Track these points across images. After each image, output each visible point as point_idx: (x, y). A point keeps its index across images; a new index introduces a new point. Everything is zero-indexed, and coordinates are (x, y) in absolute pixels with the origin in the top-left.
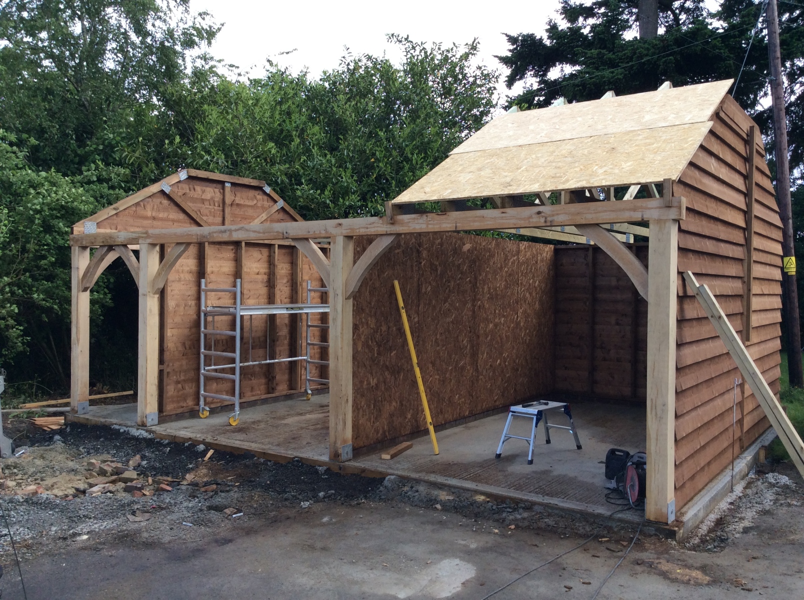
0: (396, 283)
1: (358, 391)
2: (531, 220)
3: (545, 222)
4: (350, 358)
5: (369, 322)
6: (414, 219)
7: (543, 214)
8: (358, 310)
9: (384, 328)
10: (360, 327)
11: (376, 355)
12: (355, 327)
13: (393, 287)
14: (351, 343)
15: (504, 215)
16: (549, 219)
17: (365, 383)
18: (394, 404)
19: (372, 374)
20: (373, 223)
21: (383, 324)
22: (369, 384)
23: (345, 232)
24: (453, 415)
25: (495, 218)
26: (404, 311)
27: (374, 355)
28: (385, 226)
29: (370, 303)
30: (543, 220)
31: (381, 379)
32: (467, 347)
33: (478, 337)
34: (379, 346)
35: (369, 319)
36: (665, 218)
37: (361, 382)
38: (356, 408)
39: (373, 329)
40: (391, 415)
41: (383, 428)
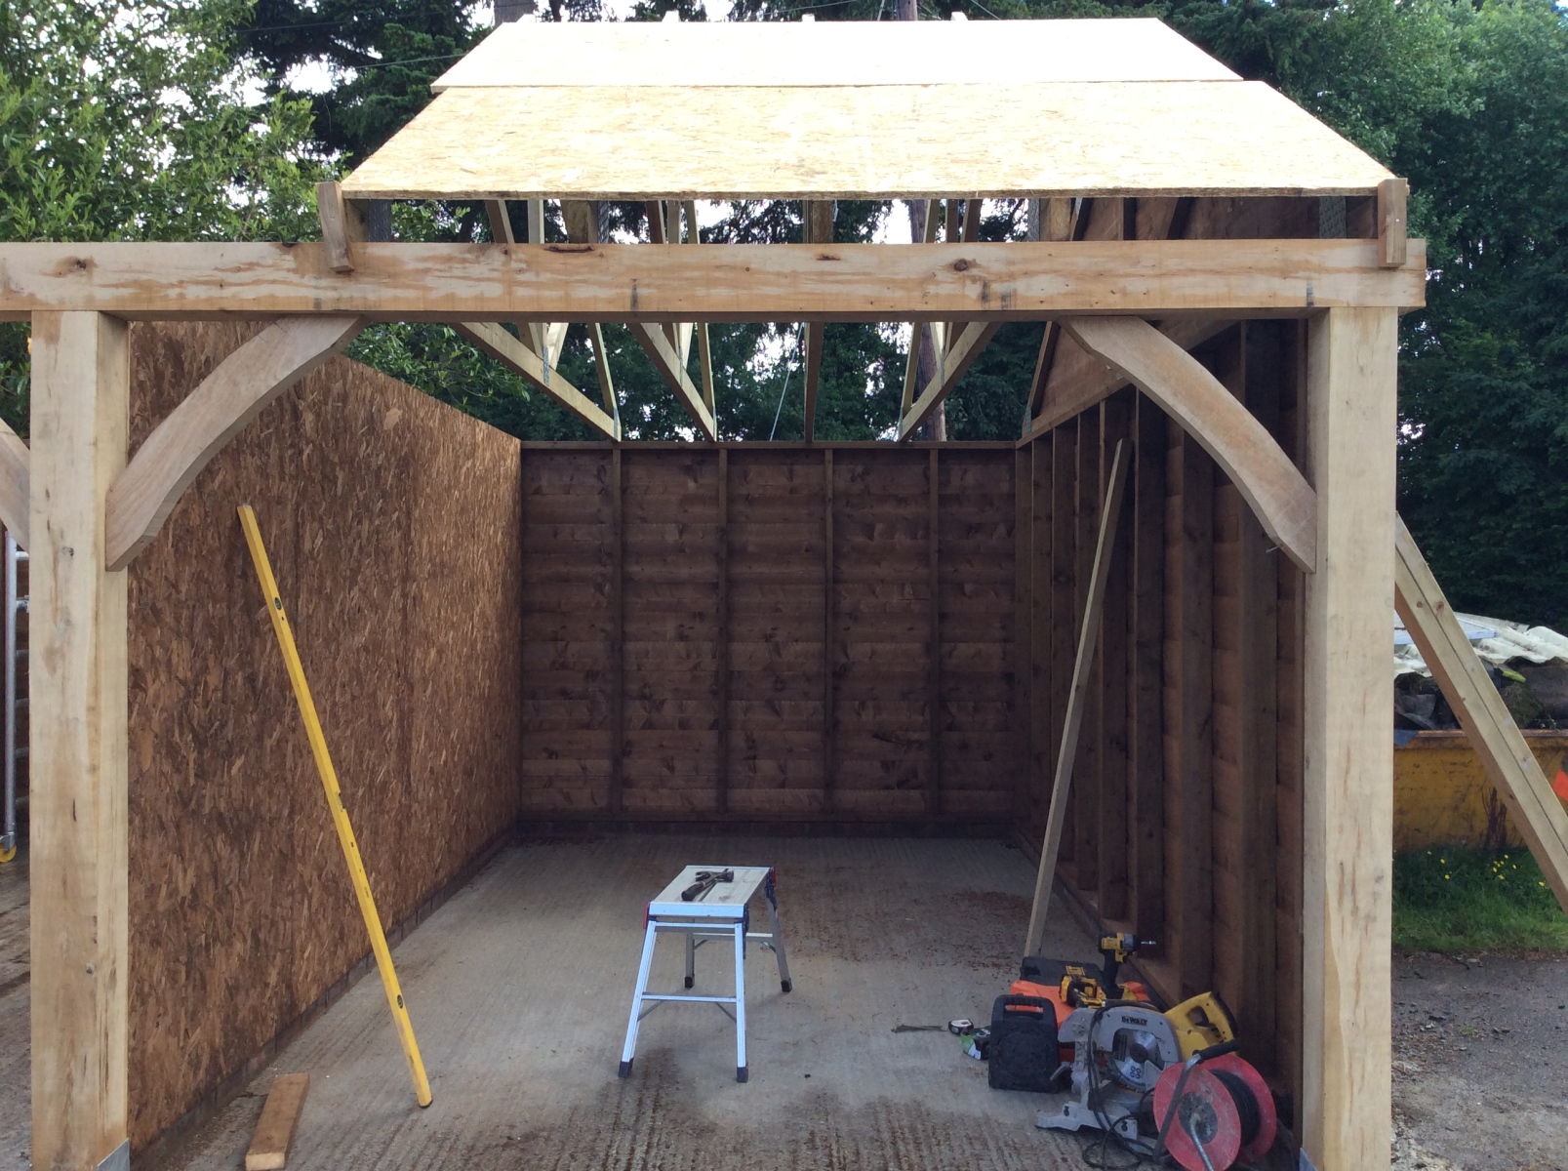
0: (249, 516)
2: (932, 289)
3: (984, 297)
4: (122, 805)
5: (175, 660)
7: (974, 271)
10: (149, 677)
11: (192, 780)
12: (137, 680)
13: (237, 525)
14: (124, 741)
15: (827, 266)
16: (997, 288)
17: (164, 891)
20: (251, 266)
22: (173, 893)
23: (109, 296)
25: (795, 275)
26: (281, 613)
28: (309, 280)
30: (973, 291)
31: (207, 868)
33: (412, 688)
38: (139, 997)
41: (212, 1044)
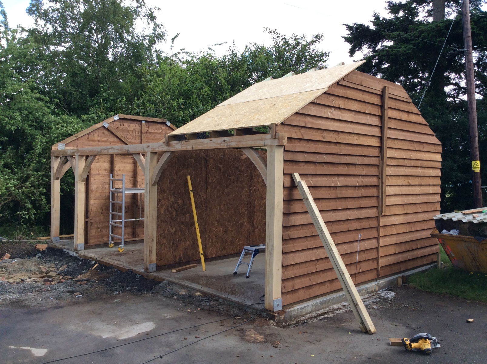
0: (189, 177)
1: (161, 234)
2: (221, 145)
3: (227, 146)
4: (155, 217)
5: (170, 198)
6: (177, 143)
7: (226, 142)
8: (160, 192)
9: (180, 201)
10: (163, 200)
11: (174, 216)
12: (159, 201)
13: (187, 179)
14: (156, 209)
15: (211, 142)
16: (228, 144)
17: (167, 231)
18: (188, 243)
19: (171, 226)
21: (179, 199)
22: (169, 231)
23: (151, 150)
24: (234, 251)
25: (208, 143)
26: (192, 192)
27: (173, 216)
28: (166, 147)
29: (170, 188)
30: (226, 145)
31: (178, 229)
32: (244, 213)
33: (254, 207)
34: (177, 211)
35: (169, 196)
36: (273, 144)
37: (164, 231)
38: (159, 244)
39: (172, 202)
40: (186, 249)
41: (180, 256)
